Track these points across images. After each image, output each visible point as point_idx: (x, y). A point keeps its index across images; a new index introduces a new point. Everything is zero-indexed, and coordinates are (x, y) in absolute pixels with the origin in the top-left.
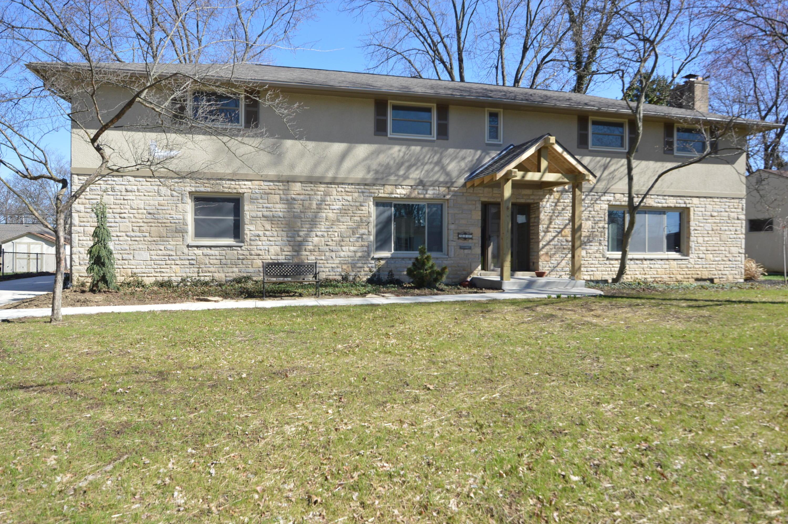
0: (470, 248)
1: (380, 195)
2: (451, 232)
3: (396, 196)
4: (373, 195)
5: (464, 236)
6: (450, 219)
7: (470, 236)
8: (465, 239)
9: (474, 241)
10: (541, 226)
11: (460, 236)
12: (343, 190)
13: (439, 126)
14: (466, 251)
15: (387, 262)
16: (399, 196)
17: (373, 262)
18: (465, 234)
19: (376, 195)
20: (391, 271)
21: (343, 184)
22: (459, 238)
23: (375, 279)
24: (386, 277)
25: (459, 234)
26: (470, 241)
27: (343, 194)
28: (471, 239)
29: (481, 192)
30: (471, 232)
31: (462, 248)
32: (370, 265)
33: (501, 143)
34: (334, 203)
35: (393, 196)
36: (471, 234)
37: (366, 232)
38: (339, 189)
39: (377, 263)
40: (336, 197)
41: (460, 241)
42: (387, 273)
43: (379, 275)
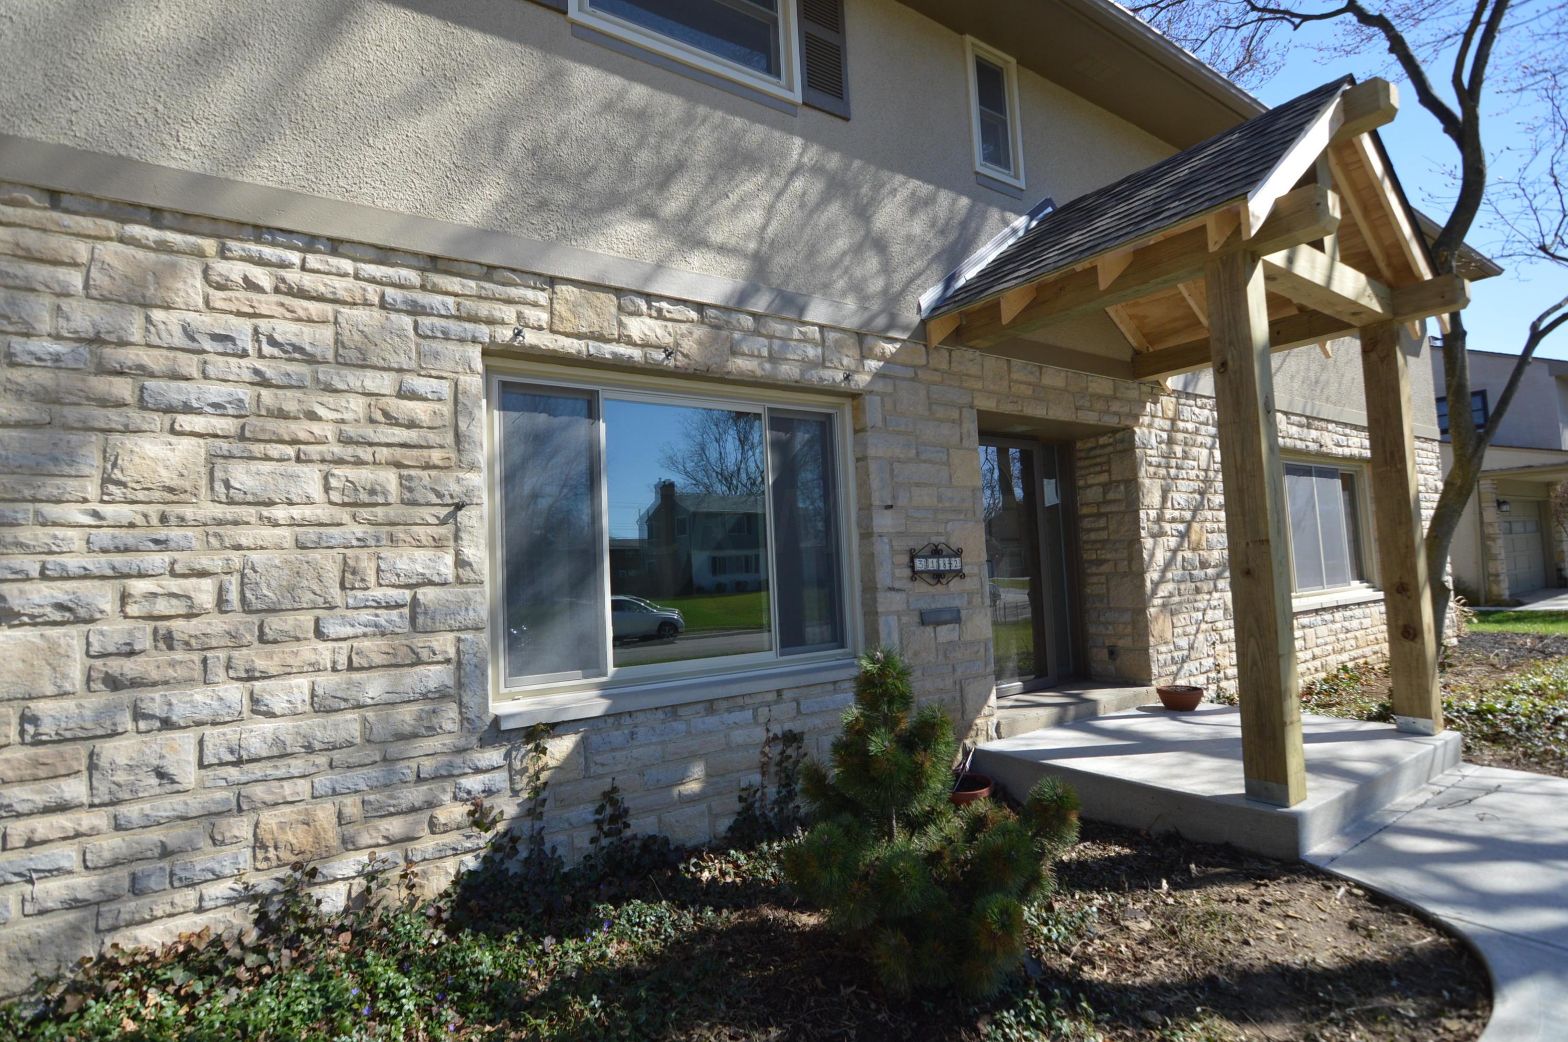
0: (955, 617)
1: (530, 338)
2: (882, 548)
3: (623, 350)
4: (484, 332)
5: (932, 564)
6: (875, 483)
7: (956, 563)
8: (938, 576)
9: (970, 584)
10: (1142, 514)
11: (920, 564)
12: (262, 276)
13: (810, 45)
14: (946, 633)
15: (583, 747)
16: (636, 354)
17: (494, 756)
18: (936, 552)
19: (505, 334)
20: (610, 796)
21: (259, 232)
22: (915, 575)
23: (513, 867)
24: (582, 840)
25: (913, 555)
26: (955, 584)
27: (267, 303)
28: (960, 574)
29: (974, 370)
30: (955, 543)
31: (928, 619)
32: (474, 783)
33: (1021, 184)
34: (189, 364)
35: (607, 350)
36: (958, 553)
37: (446, 565)
38: (235, 270)
39: (523, 757)
40: (204, 322)
41: (921, 587)
42: (587, 812)
43: (537, 839)
